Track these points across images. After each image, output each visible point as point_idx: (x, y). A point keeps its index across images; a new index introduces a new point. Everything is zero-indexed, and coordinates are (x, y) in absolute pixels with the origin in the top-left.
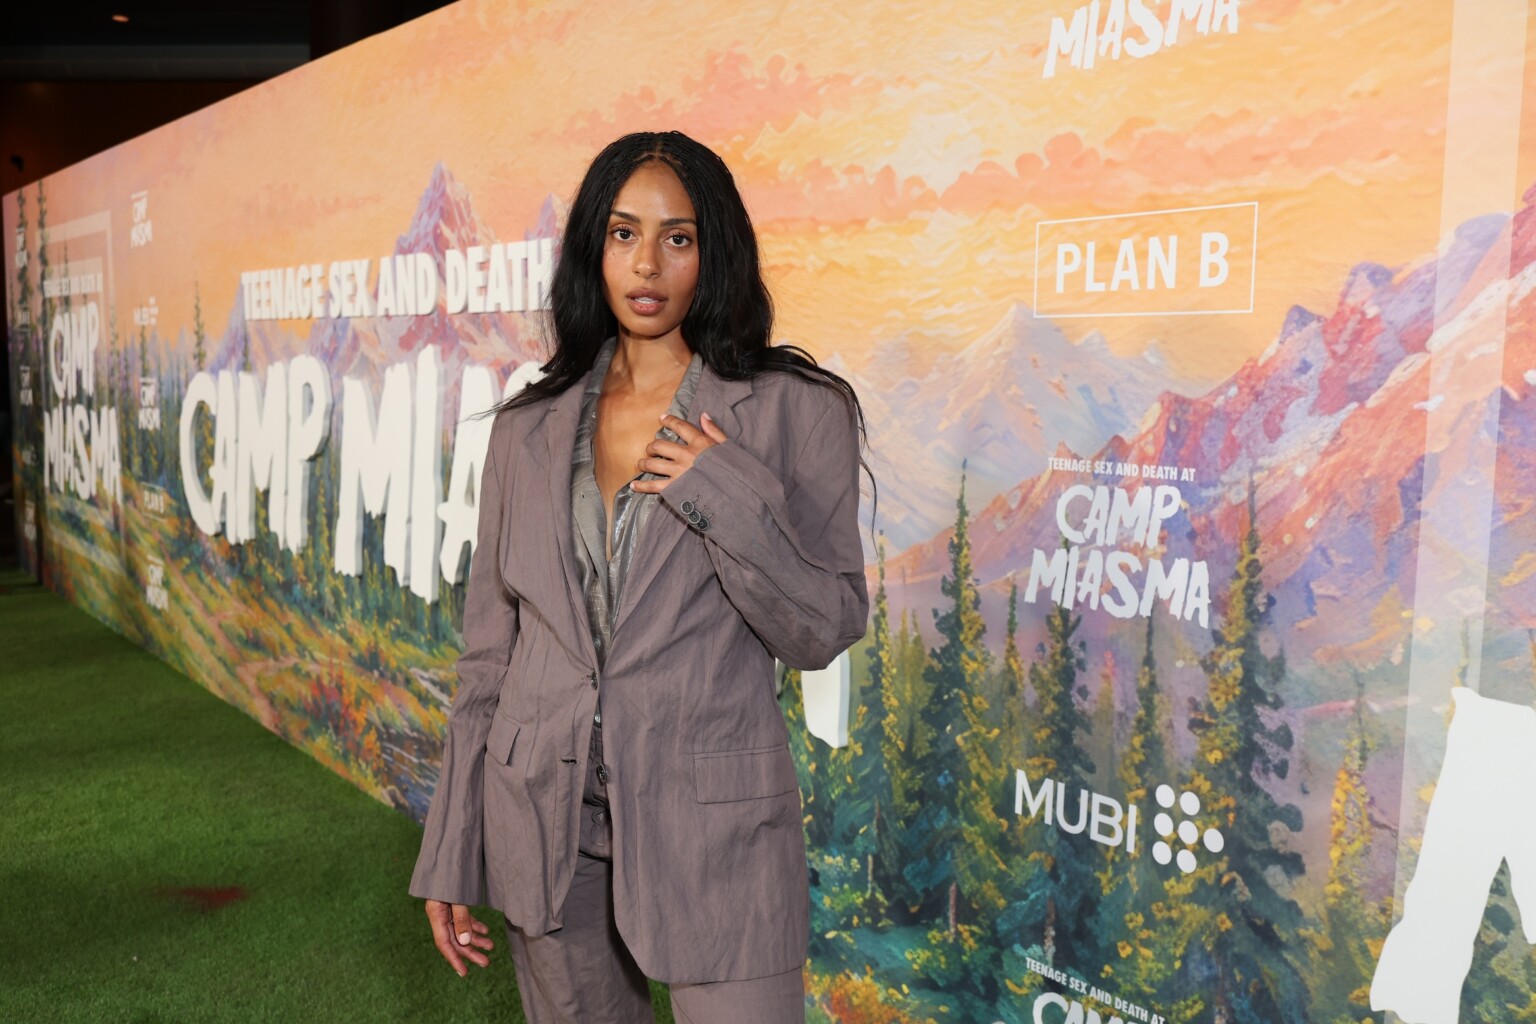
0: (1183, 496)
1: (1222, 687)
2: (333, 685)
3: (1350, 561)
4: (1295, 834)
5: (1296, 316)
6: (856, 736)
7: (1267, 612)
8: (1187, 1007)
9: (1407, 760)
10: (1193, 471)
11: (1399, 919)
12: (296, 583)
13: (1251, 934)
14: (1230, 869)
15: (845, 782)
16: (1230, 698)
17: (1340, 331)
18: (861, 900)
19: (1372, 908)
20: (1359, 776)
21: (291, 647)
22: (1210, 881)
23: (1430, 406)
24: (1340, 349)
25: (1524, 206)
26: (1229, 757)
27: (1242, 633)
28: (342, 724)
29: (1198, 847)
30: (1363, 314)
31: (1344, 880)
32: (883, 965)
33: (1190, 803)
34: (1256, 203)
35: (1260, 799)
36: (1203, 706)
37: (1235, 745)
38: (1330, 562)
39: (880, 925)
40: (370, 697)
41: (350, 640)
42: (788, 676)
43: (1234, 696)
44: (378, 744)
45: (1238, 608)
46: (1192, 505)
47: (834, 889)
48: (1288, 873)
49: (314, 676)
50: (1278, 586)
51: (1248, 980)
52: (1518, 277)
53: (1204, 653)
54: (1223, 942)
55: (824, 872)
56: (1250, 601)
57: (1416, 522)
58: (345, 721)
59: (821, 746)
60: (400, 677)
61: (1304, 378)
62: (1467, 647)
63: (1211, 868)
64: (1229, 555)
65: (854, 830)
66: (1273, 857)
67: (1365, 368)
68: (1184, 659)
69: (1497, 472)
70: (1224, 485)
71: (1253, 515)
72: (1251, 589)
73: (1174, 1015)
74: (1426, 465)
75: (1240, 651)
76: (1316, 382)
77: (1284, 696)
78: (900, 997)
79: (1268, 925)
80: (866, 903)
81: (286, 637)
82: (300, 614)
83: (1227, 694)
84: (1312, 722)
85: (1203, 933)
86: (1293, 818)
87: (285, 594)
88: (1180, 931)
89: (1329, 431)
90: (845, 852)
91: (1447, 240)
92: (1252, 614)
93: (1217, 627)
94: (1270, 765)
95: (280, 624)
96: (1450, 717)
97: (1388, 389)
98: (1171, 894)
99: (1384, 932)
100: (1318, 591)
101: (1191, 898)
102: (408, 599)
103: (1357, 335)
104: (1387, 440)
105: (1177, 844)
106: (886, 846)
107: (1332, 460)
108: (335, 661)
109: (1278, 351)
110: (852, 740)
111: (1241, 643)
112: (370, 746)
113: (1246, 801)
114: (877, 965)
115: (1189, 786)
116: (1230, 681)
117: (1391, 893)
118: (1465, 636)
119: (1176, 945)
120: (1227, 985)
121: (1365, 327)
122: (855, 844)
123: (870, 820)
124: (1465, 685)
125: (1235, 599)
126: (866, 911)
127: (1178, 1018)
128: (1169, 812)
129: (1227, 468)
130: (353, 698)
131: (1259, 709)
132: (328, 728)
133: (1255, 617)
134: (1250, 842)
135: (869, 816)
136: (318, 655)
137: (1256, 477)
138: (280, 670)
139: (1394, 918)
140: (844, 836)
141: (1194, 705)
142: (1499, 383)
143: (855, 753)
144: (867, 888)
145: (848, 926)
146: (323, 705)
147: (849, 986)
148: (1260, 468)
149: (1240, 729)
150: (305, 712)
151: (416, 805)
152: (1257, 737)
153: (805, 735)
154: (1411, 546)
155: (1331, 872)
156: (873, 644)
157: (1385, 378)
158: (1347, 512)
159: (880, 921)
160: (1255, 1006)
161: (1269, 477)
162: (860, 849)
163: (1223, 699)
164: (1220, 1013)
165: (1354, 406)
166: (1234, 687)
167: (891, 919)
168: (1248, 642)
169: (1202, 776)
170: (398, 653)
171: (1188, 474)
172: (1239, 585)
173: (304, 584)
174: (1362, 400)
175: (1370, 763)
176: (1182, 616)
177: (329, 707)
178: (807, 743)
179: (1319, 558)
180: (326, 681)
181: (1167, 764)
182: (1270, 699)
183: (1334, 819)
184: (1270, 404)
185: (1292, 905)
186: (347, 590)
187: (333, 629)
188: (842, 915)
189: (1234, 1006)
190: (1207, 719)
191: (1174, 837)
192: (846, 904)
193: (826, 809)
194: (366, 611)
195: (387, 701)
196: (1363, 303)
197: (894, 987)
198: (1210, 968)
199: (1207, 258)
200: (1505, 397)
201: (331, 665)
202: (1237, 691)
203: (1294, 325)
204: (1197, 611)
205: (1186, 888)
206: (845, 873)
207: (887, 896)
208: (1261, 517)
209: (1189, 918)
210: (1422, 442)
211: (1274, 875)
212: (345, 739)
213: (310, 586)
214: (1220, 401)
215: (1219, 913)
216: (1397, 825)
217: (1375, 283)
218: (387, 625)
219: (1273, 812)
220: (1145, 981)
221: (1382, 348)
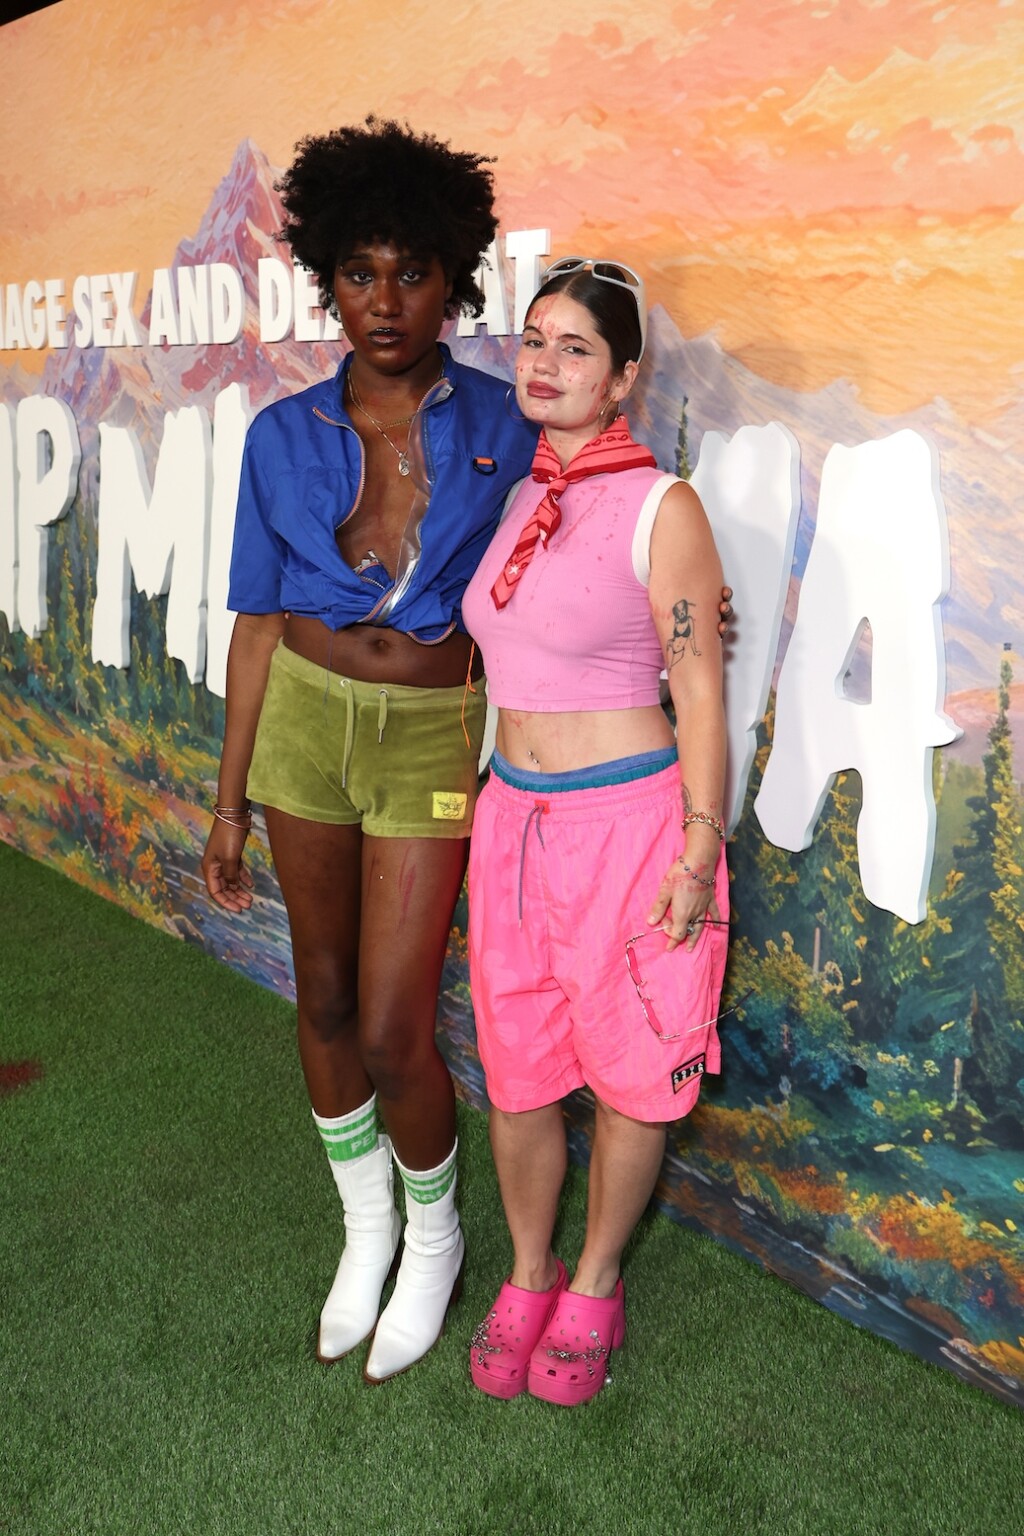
2: (90, 794)
6: (941, 909)
12: (32, 671)
15: (919, 964)
18: (940, 1111)
21: (27, 746)
28: (104, 839)
32: (973, 1193)
39: (970, 1144)
40: (144, 811)
41: (114, 743)
42: (825, 826)
44: (158, 865)
47: (891, 1093)
49: (62, 782)
55: (876, 1071)
58: (109, 836)
59: (879, 919)
60: (188, 790)
65: (932, 1027)
78: (1001, 1234)
80: (946, 1116)
81: (19, 734)
82: (39, 710)
87: (16, 685)
90: (914, 1051)
95: (11, 719)
102: (199, 699)
106: (988, 1050)
108: (92, 766)
110: (933, 912)
112: (147, 867)
114: (963, 1192)
122: (933, 1043)
123: (963, 1015)
126: (947, 1125)
130: (120, 810)
132: (84, 843)
135: (960, 1010)
136: (65, 757)
138: (12, 772)
140: (913, 1031)
143: (939, 930)
144: (951, 1099)
145: (914, 1140)
146: (76, 816)
147: (912, 1211)
150: (50, 822)
151: (216, 939)
153: (850, 901)
156: (982, 793)
159: (972, 1140)
162: (940, 1050)
167: (990, 1139)
170: (186, 762)
173: (44, 674)
177: (84, 819)
178: (854, 911)
180: (79, 788)
186: (108, 683)
187: (89, 728)
188: (905, 1127)
192: (912, 1114)
193: (883, 995)
194: (136, 711)
195: (171, 817)
197: (989, 1221)
201: (86, 770)
206: (913, 1077)
207: (985, 1111)
212: (110, 857)
213: (53, 676)
218: (169, 728)
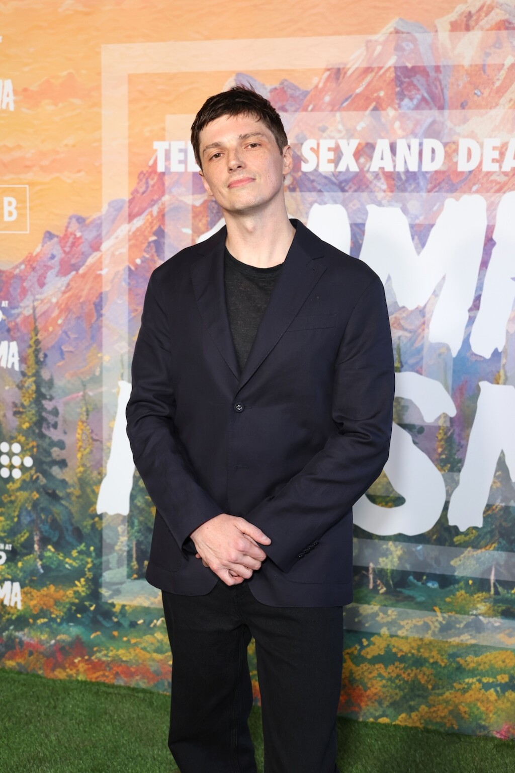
0: (4, 313)
1: (27, 395)
3: (76, 336)
4: (64, 452)
5: (48, 235)
7: (44, 361)
8: (22, 537)
9: (104, 412)
10: (7, 302)
11: (105, 475)
13: (47, 497)
14: (36, 472)
16: (31, 399)
17: (66, 242)
19: (95, 473)
20: (86, 422)
22: (28, 479)
23: (104, 272)
24: (67, 249)
25: (131, 197)
26: (32, 424)
27: (34, 371)
29: (21, 466)
30: (75, 235)
31: (83, 465)
33: (16, 448)
34: (27, 186)
35: (47, 440)
36: (19, 405)
37: (34, 419)
38: (69, 337)
43: (33, 398)
45: (32, 360)
46: (8, 317)
48: (61, 468)
50: (48, 349)
51: (47, 517)
52: (131, 224)
53: (18, 381)
54: (35, 504)
56: (36, 356)
57: (101, 319)
61: (53, 261)
62: (123, 365)
63: (28, 475)
64: (26, 338)
66: (55, 463)
67: (78, 257)
68: (9, 385)
69: (129, 297)
70: (21, 307)
71: (35, 320)
72: (37, 352)
73: (16, 542)
74: (103, 296)
75: (33, 379)
76: (57, 263)
77: (54, 395)
79: (54, 492)
83: (29, 398)
84: (66, 404)
85: (26, 502)
86: (61, 445)
88: (15, 504)
89: (65, 283)
91: (105, 208)
92: (38, 362)
93: (23, 369)
94: (50, 425)
96: (118, 393)
97: (87, 266)
98: (10, 490)
99: (100, 482)
100: (64, 349)
101: (20, 489)
103: (73, 244)
104: (88, 286)
105: (11, 467)
107: (67, 295)
109: (41, 250)
111: (34, 375)
113: (40, 442)
115: (15, 440)
116: (30, 392)
117: (101, 466)
118: (122, 361)
119: (14, 511)
120: (39, 522)
121: (76, 242)
124: (122, 379)
125: (30, 357)
127: (18, 543)
128: (7, 454)
129: (22, 300)
131: (44, 402)
133: (39, 363)
134: (44, 459)
137: (36, 303)
139: (103, 475)
141: (15, 405)
142: (127, 263)
148: (37, 300)
149: (37, 412)
152: (44, 414)
154: (100, 328)
155: (78, 464)
157: (85, 261)
158: (74, 316)
160: (51, 527)
161: (41, 303)
163: (28, 400)
164: (36, 534)
165: (74, 273)
166: (32, 394)
168: (37, 374)
169: (21, 435)
171: (5, 304)
172: (30, 351)
174: (77, 270)
175: (91, 416)
176: (7, 367)
179: (64, 336)
181: (5, 432)
182: (48, 397)
183: (78, 441)
184: (40, 272)
185: (64, 482)
189: (43, 530)
190: (21, 410)
191: (10, 464)
196: (75, 231)
198: (31, 516)
199: (6, 209)
200: (130, 269)
202: (34, 396)
203: (47, 239)
204: (13, 364)
205: (17, 485)
208: (39, 320)
209: (19, 498)
210: (101, 287)
211: (55, 470)
214: (17, 271)
215: (32, 492)
216: (102, 438)
217: (79, 223)
219: (53, 444)
220: (1, 531)
221: (84, 249)
